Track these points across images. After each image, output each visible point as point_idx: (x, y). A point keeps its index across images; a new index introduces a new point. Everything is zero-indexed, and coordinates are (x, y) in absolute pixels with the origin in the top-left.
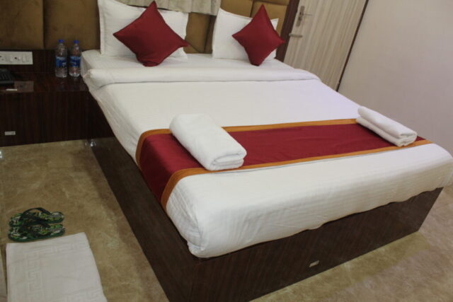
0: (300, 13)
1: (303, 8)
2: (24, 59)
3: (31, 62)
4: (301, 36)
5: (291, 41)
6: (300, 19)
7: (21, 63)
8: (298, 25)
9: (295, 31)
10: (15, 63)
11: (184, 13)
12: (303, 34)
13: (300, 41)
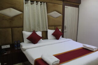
2: (8, 47)
6: (65, 28)
11: (41, 31)
13: (66, 33)
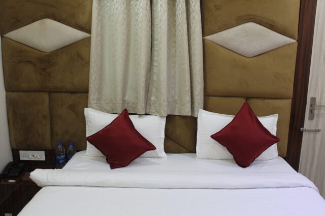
0: (311, 106)
1: (313, 100)
2: (39, 157)
3: (43, 159)
4: (319, 131)
6: (311, 111)
7: (37, 159)
8: (311, 118)
9: (308, 124)
10: (33, 159)
11: (161, 117)
12: (320, 128)
13: (319, 135)
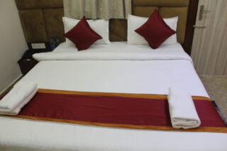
0: (201, 11)
1: (202, 7)
3: (44, 47)
4: (204, 27)
5: (196, 31)
6: (200, 15)
7: (41, 48)
8: (200, 19)
9: (198, 23)
12: (206, 25)
